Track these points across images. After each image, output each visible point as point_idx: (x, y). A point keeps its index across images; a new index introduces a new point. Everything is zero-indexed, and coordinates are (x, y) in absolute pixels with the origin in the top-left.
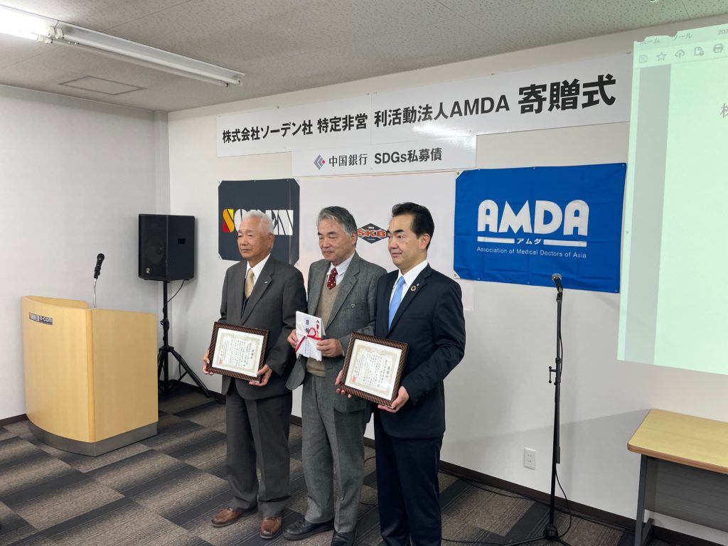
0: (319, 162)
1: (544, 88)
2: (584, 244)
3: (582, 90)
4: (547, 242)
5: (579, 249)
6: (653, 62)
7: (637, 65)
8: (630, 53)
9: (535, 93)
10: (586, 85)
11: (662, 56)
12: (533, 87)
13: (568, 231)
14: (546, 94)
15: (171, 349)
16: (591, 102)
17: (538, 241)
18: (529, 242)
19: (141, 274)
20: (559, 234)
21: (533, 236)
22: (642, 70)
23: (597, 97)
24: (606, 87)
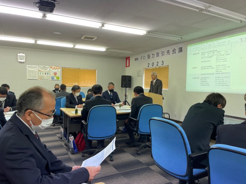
15: (127, 101)
19: (122, 86)
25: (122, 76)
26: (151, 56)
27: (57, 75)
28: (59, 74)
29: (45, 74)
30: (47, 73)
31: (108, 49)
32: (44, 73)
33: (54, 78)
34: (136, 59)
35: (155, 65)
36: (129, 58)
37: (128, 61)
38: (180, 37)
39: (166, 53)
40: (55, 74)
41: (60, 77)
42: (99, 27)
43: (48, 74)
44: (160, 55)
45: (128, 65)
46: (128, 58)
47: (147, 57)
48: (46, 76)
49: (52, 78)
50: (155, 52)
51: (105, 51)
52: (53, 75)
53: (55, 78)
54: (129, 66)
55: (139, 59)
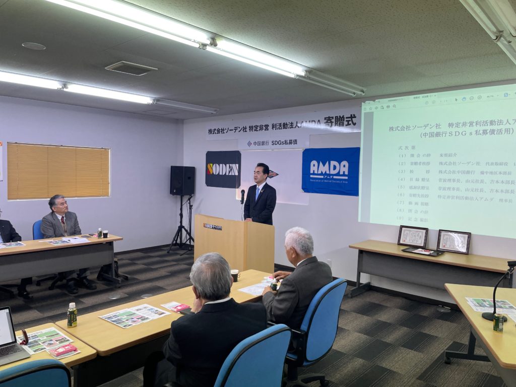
0: (249, 144)
1: (333, 118)
2: (346, 178)
3: (345, 119)
4: (335, 177)
5: (345, 180)
6: (368, 110)
7: (363, 112)
8: (361, 107)
9: (330, 120)
10: (347, 118)
11: (371, 109)
12: (329, 117)
13: (341, 173)
14: (333, 120)
15: (183, 227)
16: (348, 124)
17: (331, 177)
18: (328, 177)
19: (172, 192)
20: (338, 174)
21: (330, 175)
22: (365, 113)
23: (350, 122)
24: (353, 119)
25: (172, 167)
31: (158, 100)
38: (363, 88)
42: (197, 46)
51: (148, 105)
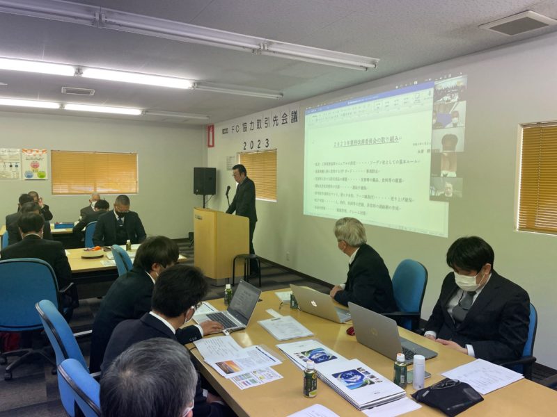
19: (195, 192)
25: (195, 169)
26: (249, 126)
27: (40, 169)
28: (44, 166)
29: (11, 166)
30: (14, 165)
31: (147, 111)
32: (8, 165)
33: (31, 176)
34: (225, 131)
35: (255, 148)
36: (213, 127)
37: (211, 133)
38: (278, 92)
39: (271, 123)
40: (35, 166)
41: (46, 173)
43: (17, 166)
44: (263, 125)
45: (211, 144)
46: (210, 128)
47: (241, 127)
48: (11, 173)
49: (29, 176)
50: (254, 117)
51: (140, 115)
52: (31, 169)
53: (35, 176)
54: (213, 146)
55: (230, 130)
